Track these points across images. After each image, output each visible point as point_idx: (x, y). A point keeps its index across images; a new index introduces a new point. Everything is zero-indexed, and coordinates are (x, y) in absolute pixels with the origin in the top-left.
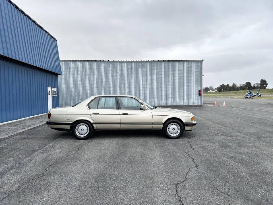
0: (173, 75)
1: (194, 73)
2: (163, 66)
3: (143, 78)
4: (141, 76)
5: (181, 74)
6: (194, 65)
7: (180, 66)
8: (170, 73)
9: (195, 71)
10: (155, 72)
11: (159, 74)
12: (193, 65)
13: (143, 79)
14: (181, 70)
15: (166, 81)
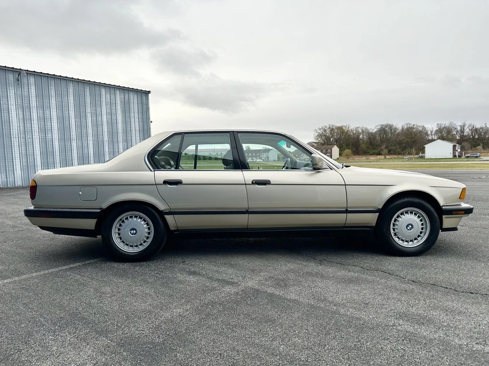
0: (95, 114)
1: (136, 115)
2: (71, 91)
3: (21, 113)
4: (13, 108)
5: (111, 114)
6: (134, 98)
7: (108, 96)
8: (88, 110)
9: (136, 110)
10: (53, 101)
11: (62, 107)
12: (132, 98)
13: (21, 116)
14: (111, 104)
15: (81, 126)
